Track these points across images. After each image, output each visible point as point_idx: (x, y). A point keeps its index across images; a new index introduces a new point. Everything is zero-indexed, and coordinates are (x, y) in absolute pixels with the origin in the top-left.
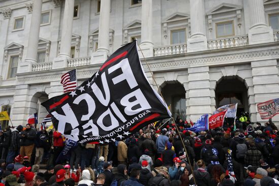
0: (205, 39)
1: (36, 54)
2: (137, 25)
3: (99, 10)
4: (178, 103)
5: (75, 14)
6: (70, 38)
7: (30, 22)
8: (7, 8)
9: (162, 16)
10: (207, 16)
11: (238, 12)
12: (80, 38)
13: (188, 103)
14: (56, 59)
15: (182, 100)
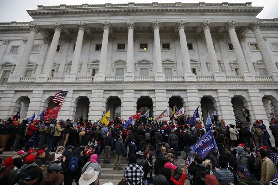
0: (134, 75)
1: (25, 71)
2: (96, 62)
3: (74, 50)
4: (117, 109)
5: (58, 50)
6: (52, 64)
7: (23, 49)
8: (7, 38)
9: (112, 59)
10: (135, 64)
11: (151, 64)
12: (59, 65)
13: (122, 109)
15: (119, 107)
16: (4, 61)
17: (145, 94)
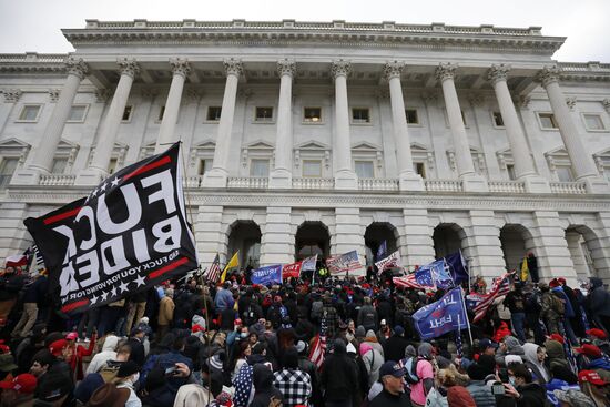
0: (290, 175)
1: (51, 160)
2: (209, 146)
3: (161, 118)
4: (252, 248)
5: (126, 117)
6: (111, 146)
7: (50, 114)
8: (15, 88)
9: (243, 139)
10: (294, 151)
11: (327, 152)
12: (127, 148)
13: (263, 249)
14: (82, 172)
15: (257, 244)
16: (6, 138)
17: (313, 217)
